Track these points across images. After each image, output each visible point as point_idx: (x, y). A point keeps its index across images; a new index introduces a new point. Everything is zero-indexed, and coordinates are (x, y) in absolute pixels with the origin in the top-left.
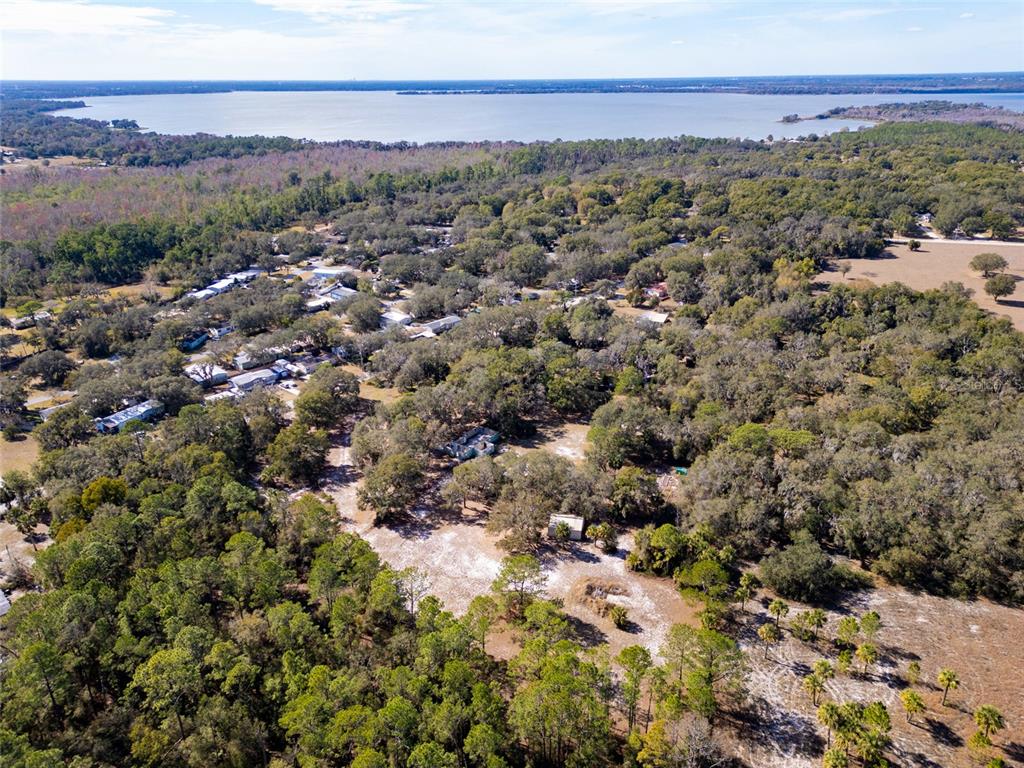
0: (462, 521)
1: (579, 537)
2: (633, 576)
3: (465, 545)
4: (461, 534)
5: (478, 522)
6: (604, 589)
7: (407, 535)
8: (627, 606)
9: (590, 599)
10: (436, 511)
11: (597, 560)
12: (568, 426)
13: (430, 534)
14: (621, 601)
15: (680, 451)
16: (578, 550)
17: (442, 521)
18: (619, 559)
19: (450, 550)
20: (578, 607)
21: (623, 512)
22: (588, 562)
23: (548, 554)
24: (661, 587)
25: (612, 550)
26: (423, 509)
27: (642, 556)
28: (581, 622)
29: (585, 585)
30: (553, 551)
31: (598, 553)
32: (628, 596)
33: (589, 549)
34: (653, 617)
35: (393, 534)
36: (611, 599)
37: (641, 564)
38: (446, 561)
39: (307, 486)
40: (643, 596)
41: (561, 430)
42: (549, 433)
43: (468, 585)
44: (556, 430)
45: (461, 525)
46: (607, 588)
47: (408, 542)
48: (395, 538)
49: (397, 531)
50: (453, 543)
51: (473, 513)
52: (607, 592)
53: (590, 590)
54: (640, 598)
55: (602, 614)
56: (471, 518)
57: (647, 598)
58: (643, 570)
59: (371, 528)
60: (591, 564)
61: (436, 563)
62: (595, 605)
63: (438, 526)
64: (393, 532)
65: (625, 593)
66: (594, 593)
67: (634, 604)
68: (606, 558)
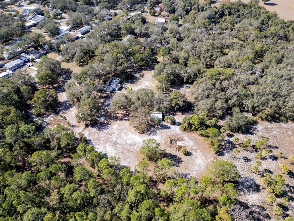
0: (118, 119)
1: (161, 120)
2: (183, 132)
3: (122, 130)
4: (119, 125)
5: (124, 119)
6: (175, 140)
7: (99, 129)
8: (185, 145)
9: (172, 146)
10: (107, 116)
11: (169, 128)
12: (144, 72)
13: (108, 127)
14: (183, 144)
15: (186, 79)
16: (162, 125)
17: (111, 121)
18: (177, 126)
19: (118, 133)
20: (169, 149)
21: (175, 108)
22: (167, 129)
23: (152, 128)
24: (194, 135)
25: (174, 123)
26: (102, 116)
27: (186, 125)
28: (171, 155)
29: (169, 140)
30: (154, 127)
31: (169, 125)
32: (184, 141)
33: (165, 124)
34: (195, 148)
36: (179, 143)
37: (186, 128)
38: (117, 138)
39: (53, 113)
40: (189, 140)
41: (142, 74)
42: (138, 75)
43: (128, 147)
44: (140, 74)
45: (118, 121)
46: (177, 139)
47: (101, 132)
48: (95, 131)
49: (95, 128)
50: (117, 130)
51: (121, 115)
52: (177, 141)
53: (171, 141)
54: (188, 141)
55: (178, 150)
56: (121, 117)
57: (190, 141)
58: (186, 130)
59: (85, 128)
60: (168, 130)
61: (114, 140)
62: (175, 148)
63: (110, 123)
64: (94, 128)
65: (183, 140)
66: (173, 142)
67: (187, 144)
68: (172, 126)
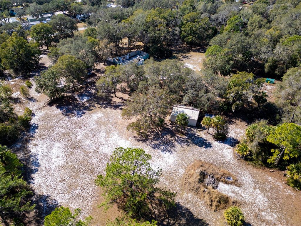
0: (110, 106)
1: (195, 124)
2: (241, 164)
3: (105, 124)
4: (106, 115)
5: (121, 107)
6: (215, 177)
7: (67, 113)
8: (240, 199)
9: (202, 189)
10: (95, 98)
11: (209, 145)
12: (192, 53)
13: (84, 113)
14: (233, 192)
15: (270, 67)
16: (193, 135)
17: (96, 105)
18: (228, 146)
19: (94, 127)
20: (190, 195)
21: (233, 108)
22: (201, 146)
23: (169, 137)
24: (270, 179)
25: (222, 137)
26: (87, 96)
27: (252, 147)
28: (191, 214)
29: (198, 171)
30: (173, 135)
31: (210, 139)
32: (239, 186)
33: (202, 134)
34: (269, 218)
35: (58, 111)
36: (224, 189)
37: (251, 154)
38: (86, 137)
40: (255, 188)
41: (188, 55)
42: (180, 56)
43: (95, 160)
44: (184, 55)
45: (108, 109)
46: (219, 176)
47: (66, 118)
48: (58, 115)
49: (62, 109)
50: (98, 122)
51: (119, 101)
52: (219, 180)
53: (203, 176)
54: (251, 190)
55: (214, 207)
56: (117, 104)
57: (258, 191)
58: (251, 160)
59: (45, 106)
60: (203, 149)
61: (78, 137)
62: (207, 196)
63: (92, 108)
64: (59, 109)
65: (236, 183)
66: (207, 180)
67: (247, 198)
68: (216, 144)
